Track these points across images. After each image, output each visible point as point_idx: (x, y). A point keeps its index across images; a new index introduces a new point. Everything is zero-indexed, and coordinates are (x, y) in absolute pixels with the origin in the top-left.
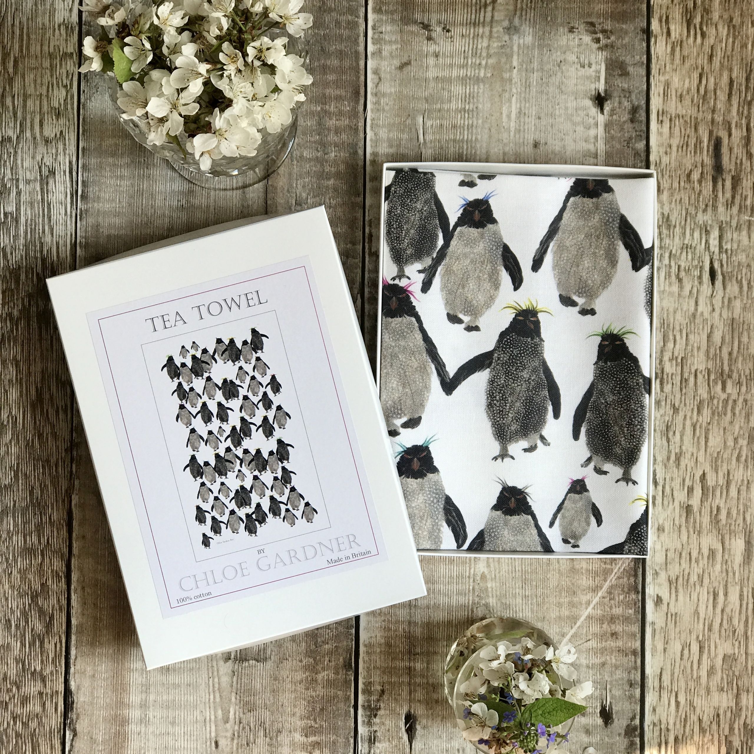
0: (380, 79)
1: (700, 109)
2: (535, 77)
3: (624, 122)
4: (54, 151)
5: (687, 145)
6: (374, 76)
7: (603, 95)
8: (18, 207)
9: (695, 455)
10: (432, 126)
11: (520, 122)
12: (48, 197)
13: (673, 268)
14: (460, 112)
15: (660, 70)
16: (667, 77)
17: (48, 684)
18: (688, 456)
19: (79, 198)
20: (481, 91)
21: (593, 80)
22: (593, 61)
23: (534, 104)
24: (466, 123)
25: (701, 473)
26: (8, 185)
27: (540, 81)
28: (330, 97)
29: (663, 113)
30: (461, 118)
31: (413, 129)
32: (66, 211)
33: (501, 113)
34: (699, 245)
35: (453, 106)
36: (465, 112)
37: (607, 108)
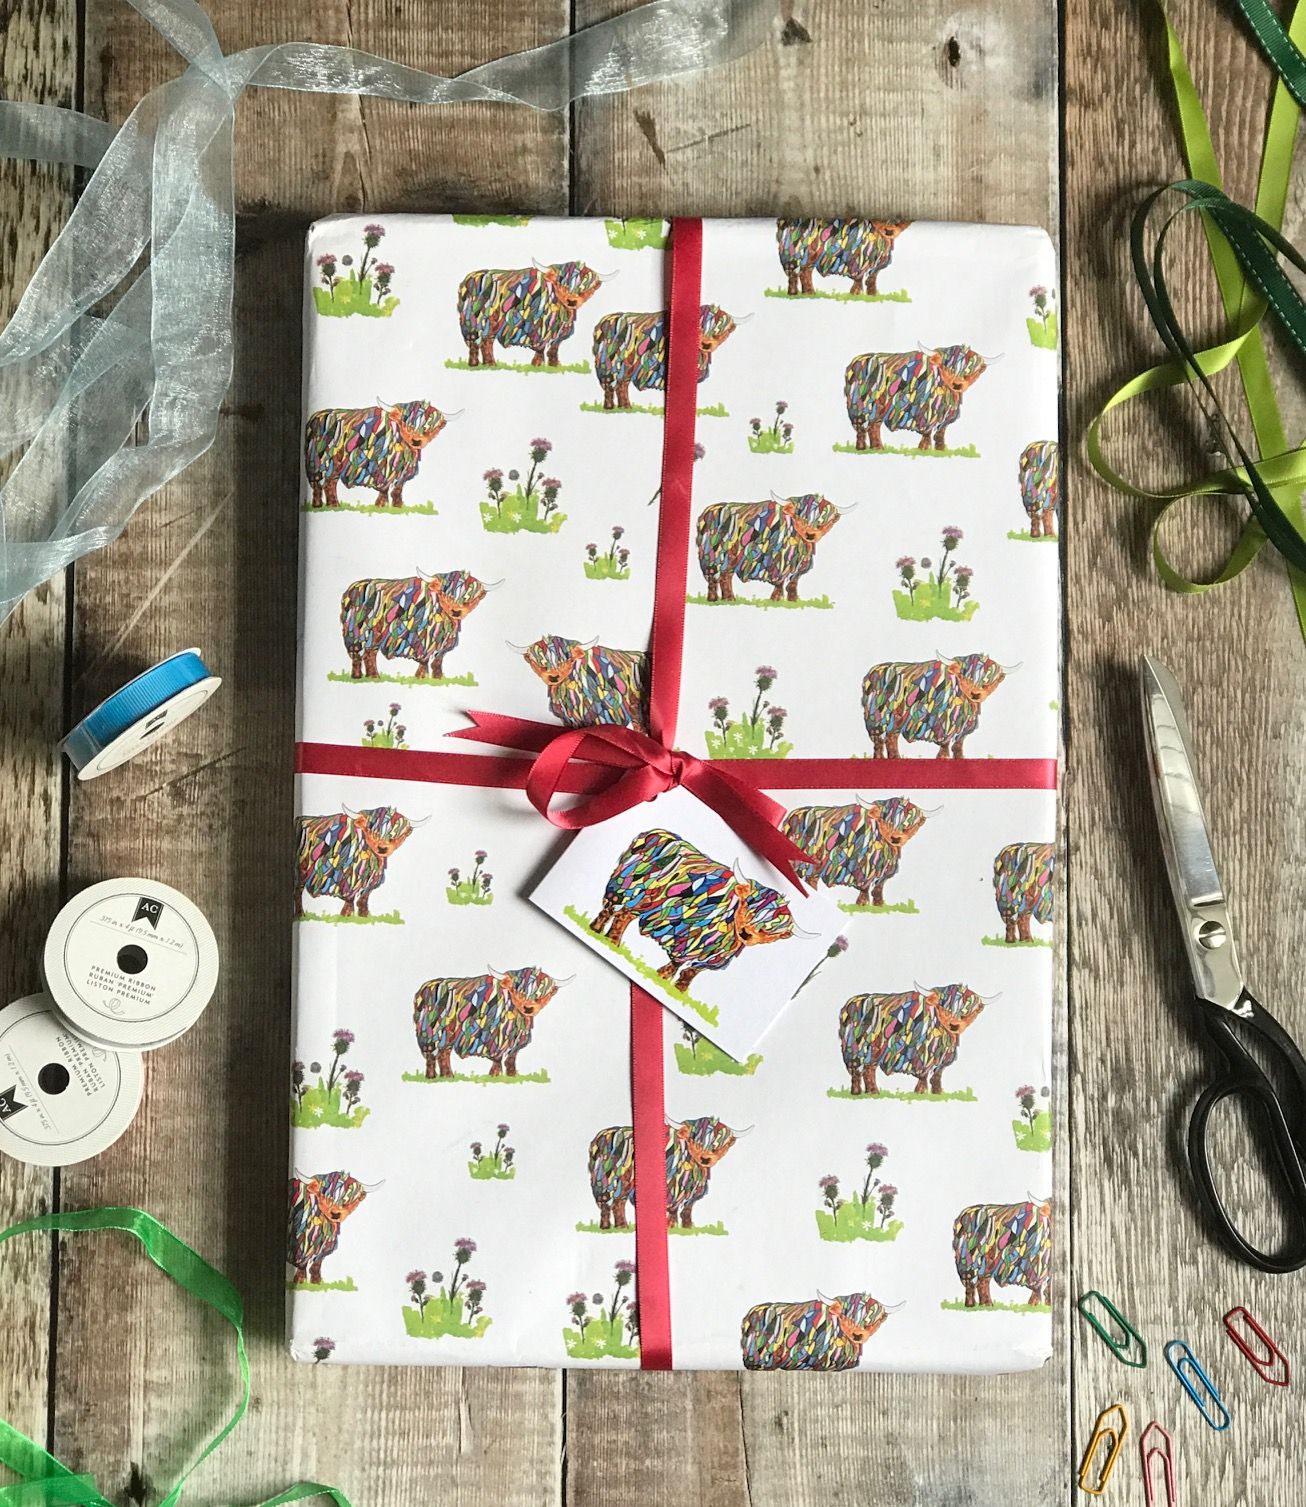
3: (94, 1450)
4: (1114, 1376)
7: (133, 1501)
8: (1174, 1275)
10: (444, 1435)
11: (285, 1446)
12: (1123, 1294)
13: (9, 1182)
14: (393, 1461)
19: (1068, 1293)
24: (383, 1440)
26: (1191, 1312)
28: (627, 1483)
30: (392, 1450)
31: (479, 1428)
32: (1090, 1268)
35: (406, 1472)
36: (385, 1462)
37: (125, 1475)
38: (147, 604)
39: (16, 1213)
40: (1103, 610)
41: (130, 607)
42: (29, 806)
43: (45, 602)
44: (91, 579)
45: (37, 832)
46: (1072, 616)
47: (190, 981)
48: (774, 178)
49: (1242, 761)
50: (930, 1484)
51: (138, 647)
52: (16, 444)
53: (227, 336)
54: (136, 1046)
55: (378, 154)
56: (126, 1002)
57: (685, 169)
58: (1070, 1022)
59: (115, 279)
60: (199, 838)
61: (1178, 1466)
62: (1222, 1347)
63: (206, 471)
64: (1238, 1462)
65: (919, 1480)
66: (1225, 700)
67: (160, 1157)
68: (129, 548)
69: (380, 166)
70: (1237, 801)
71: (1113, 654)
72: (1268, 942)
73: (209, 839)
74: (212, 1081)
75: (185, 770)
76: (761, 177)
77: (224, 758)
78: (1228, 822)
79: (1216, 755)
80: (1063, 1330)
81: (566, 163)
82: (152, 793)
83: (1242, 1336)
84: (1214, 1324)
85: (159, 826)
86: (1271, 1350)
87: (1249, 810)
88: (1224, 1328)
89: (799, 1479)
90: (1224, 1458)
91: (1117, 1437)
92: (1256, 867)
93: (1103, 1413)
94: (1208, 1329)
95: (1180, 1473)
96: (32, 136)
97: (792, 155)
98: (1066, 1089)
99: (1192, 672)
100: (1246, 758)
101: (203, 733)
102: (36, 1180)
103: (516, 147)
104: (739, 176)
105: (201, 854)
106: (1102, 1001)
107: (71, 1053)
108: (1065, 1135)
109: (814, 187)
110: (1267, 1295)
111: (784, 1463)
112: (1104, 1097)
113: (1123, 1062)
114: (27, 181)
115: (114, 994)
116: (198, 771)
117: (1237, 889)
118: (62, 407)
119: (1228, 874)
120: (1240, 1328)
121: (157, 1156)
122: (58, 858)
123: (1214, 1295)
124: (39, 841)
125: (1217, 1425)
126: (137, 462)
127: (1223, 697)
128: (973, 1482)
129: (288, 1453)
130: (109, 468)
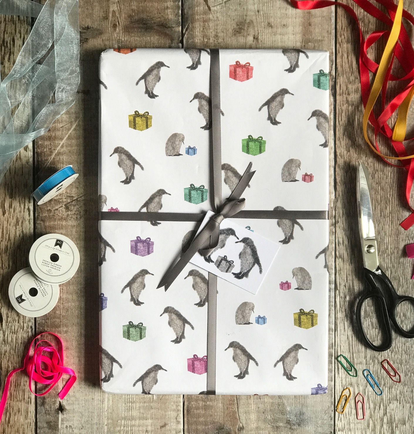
0: (176, 419)
1: (9, 405)
2: (95, 421)
3: (48, 397)
4: (347, 379)
5: (15, 386)
6: (180, 420)
7: (60, 412)
8: (366, 350)
9: (9, 225)
11: (103, 397)
12: (350, 355)
13: (22, 321)
14: (134, 402)
15: (30, 425)
16: (26, 421)
17: (345, 99)
18: (12, 224)
19: (334, 355)
20: (123, 413)
21: (65, 419)
22: (65, 429)
23: (96, 407)
25: (5, 215)
26: (371, 361)
27: (93, 418)
28: (202, 409)
29: (28, 403)
30: (133, 399)
32: (340, 348)
33: (113, 401)
34: (9, 334)
35: (138, 405)
36: (132, 402)
37: (57, 405)
38: (56, 151)
39: (24, 330)
40: (347, 149)
41: (51, 152)
42: (24, 212)
43: (27, 151)
44: (40, 144)
45: (26, 220)
46: (337, 150)
47: (71, 264)
48: (245, 14)
49: (390, 195)
50: (291, 410)
51: (54, 164)
52: (17, 103)
53: (78, 69)
54: (56, 283)
55: (123, 11)
56: (53, 270)
57: (217, 12)
58: (335, 275)
59: (44, 52)
60: (74, 221)
61: (366, 405)
62: (380, 371)
63: (73, 111)
64: (385, 405)
65: (288, 409)
66: (385, 176)
67: (65, 314)
68: (51, 135)
69: (123, 14)
70: (388, 207)
71: (350, 162)
72: (397, 250)
73: (76, 221)
74: (79, 292)
75: (69, 201)
76: (241, 14)
77: (81, 197)
78: (385, 214)
79: (382, 193)
80: (332, 366)
81: (180, 12)
82: (60, 208)
83: (387, 368)
84: (378, 364)
85: (62, 218)
86: (396, 372)
87: (392, 210)
88: (381, 366)
89: (253, 408)
90: (380, 404)
91: (348, 397)
92: (394, 227)
93: (344, 390)
94: (376, 366)
95: (367, 408)
96: (18, 8)
97: (251, 7)
98: (334, 295)
99: (375, 167)
100: (391, 193)
101: (74, 190)
102: (29, 321)
103: (165, 7)
104: (234, 14)
105: (74, 226)
106: (345, 268)
107: (38, 285)
108: (333, 308)
109: (257, 17)
110: (395, 356)
111: (248, 403)
112: (345, 297)
113: (351, 286)
114: (17, 22)
115: (49, 268)
116: (73, 201)
117: (388, 234)
118: (30, 92)
119: (385, 229)
120: (386, 365)
121: (64, 314)
122: (33, 227)
123: (378, 356)
124: (27, 222)
125: (378, 394)
126: (52, 108)
127: (384, 175)
128: (304, 410)
129: (104, 399)
130: (44, 111)
